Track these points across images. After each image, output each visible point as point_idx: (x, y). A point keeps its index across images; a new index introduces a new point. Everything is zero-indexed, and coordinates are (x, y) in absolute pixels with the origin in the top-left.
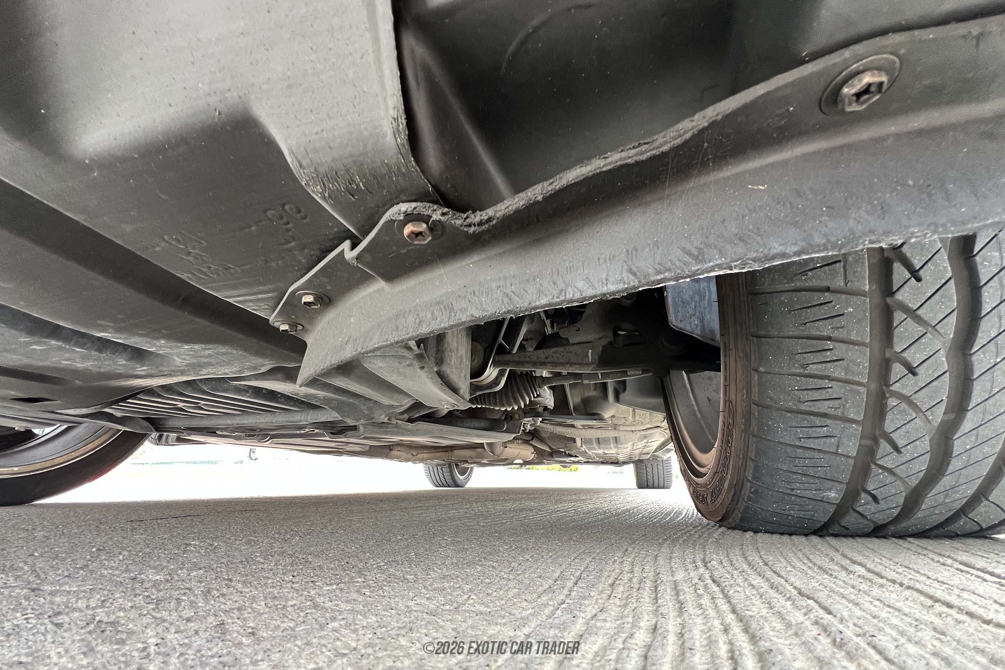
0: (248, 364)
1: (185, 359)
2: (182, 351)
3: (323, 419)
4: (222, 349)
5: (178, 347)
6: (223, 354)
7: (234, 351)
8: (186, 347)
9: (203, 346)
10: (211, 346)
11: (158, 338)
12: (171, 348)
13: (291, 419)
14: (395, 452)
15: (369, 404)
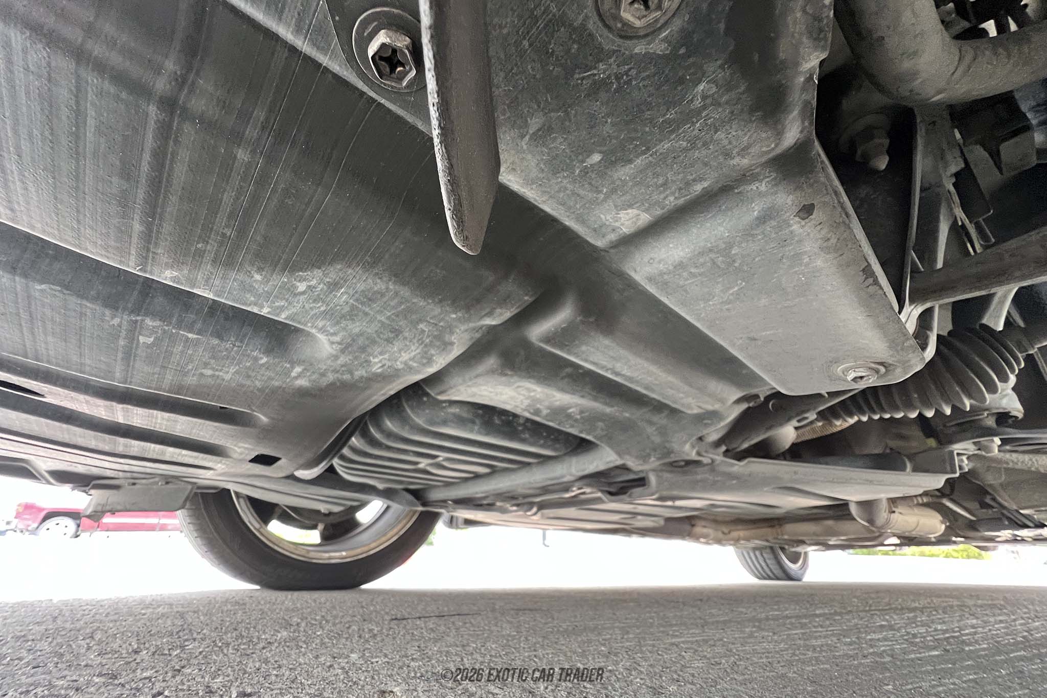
2: (304, 302)
5: (290, 291)
8: (301, 288)
10: (334, 274)
13: (552, 475)
14: (698, 530)
15: (661, 419)
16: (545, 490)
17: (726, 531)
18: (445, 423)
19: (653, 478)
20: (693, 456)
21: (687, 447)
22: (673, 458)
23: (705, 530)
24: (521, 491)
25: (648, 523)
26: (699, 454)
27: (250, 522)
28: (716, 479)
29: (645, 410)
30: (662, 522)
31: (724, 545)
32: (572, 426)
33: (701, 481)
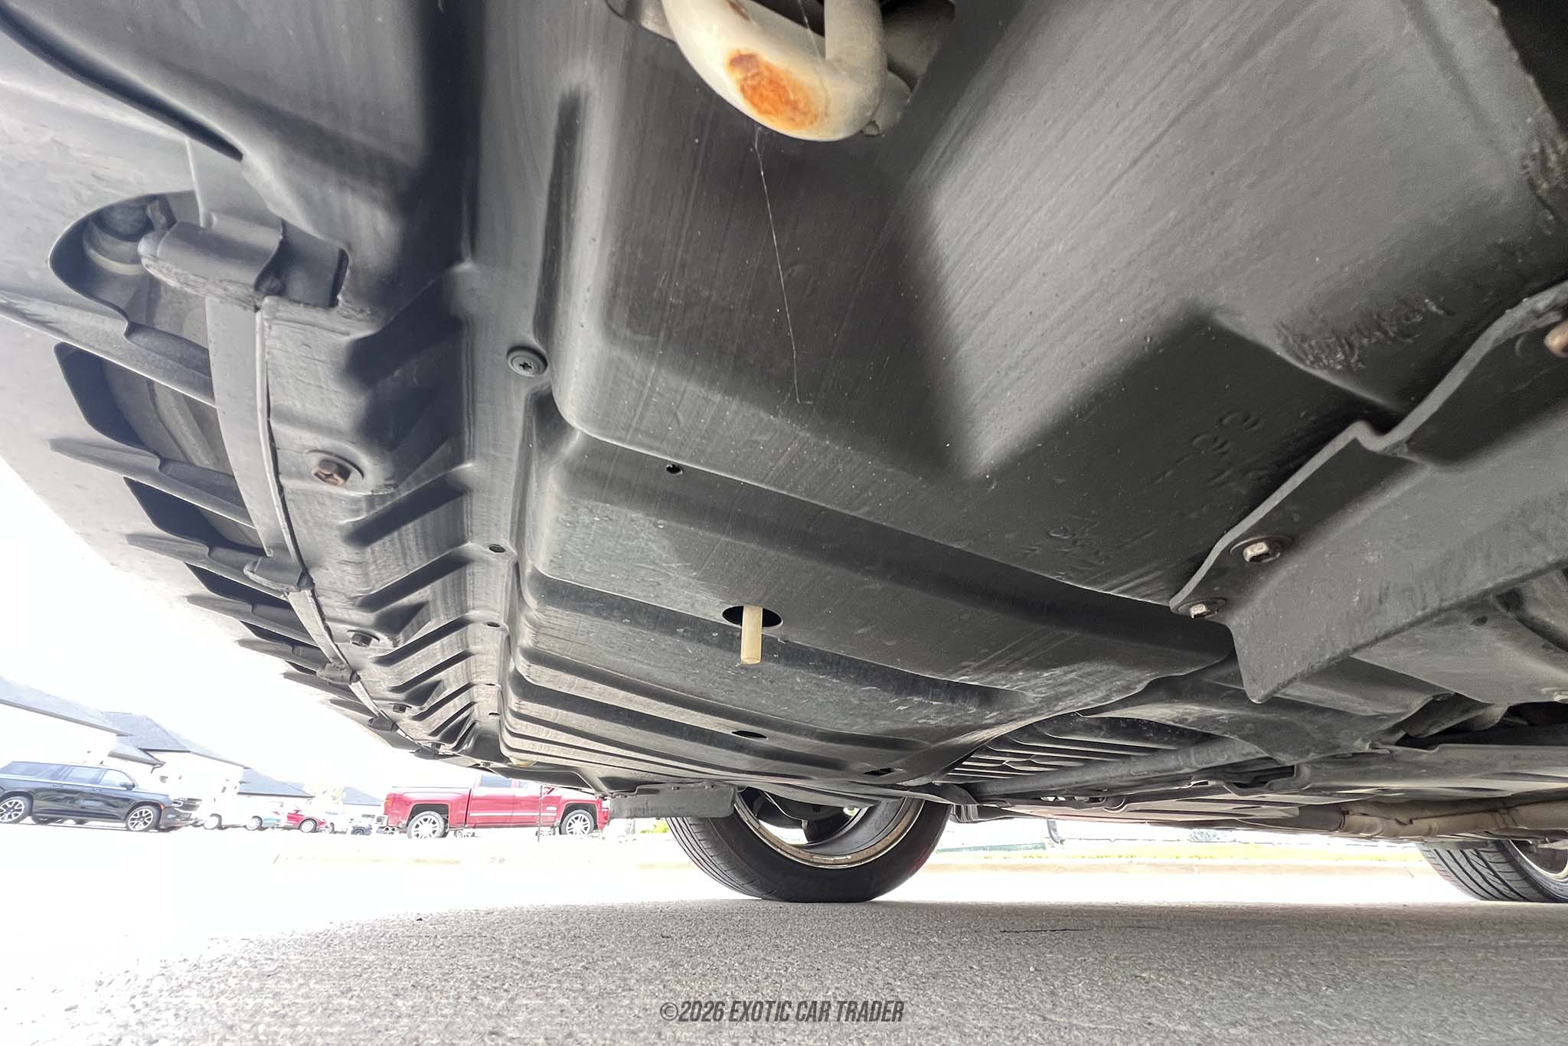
0: (1118, 683)
1: (1041, 693)
2: (1039, 681)
3: (1221, 761)
4: (1088, 668)
5: (1036, 677)
6: (1090, 674)
7: (1105, 667)
8: (1046, 675)
9: (1066, 668)
10: (1075, 667)
11: (1016, 670)
12: (1028, 681)
13: (1161, 767)
14: (1354, 819)
15: (1322, 720)
16: (1148, 782)
17: (1404, 819)
18: (1073, 732)
19: (1306, 771)
20: (1367, 748)
21: (1358, 743)
22: (1339, 752)
23: (1367, 820)
24: (1114, 783)
25: (1277, 813)
26: (1373, 746)
27: (748, 821)
28: (1397, 769)
29: (1306, 712)
30: (1297, 813)
31: (1401, 841)
32: (1216, 729)
33: (1374, 771)
